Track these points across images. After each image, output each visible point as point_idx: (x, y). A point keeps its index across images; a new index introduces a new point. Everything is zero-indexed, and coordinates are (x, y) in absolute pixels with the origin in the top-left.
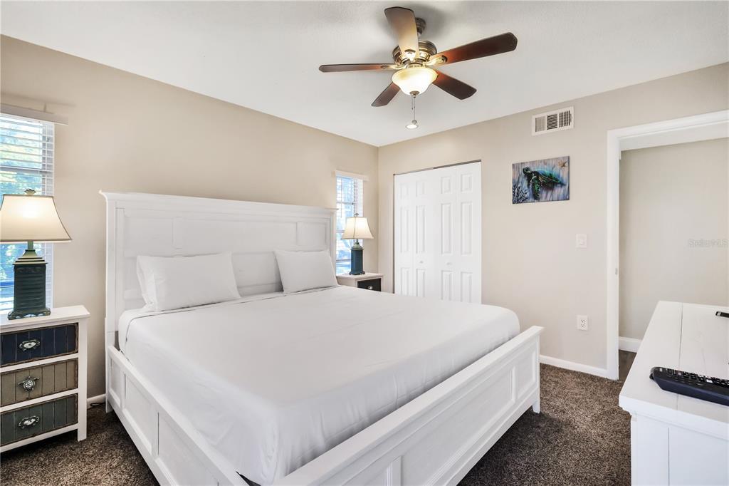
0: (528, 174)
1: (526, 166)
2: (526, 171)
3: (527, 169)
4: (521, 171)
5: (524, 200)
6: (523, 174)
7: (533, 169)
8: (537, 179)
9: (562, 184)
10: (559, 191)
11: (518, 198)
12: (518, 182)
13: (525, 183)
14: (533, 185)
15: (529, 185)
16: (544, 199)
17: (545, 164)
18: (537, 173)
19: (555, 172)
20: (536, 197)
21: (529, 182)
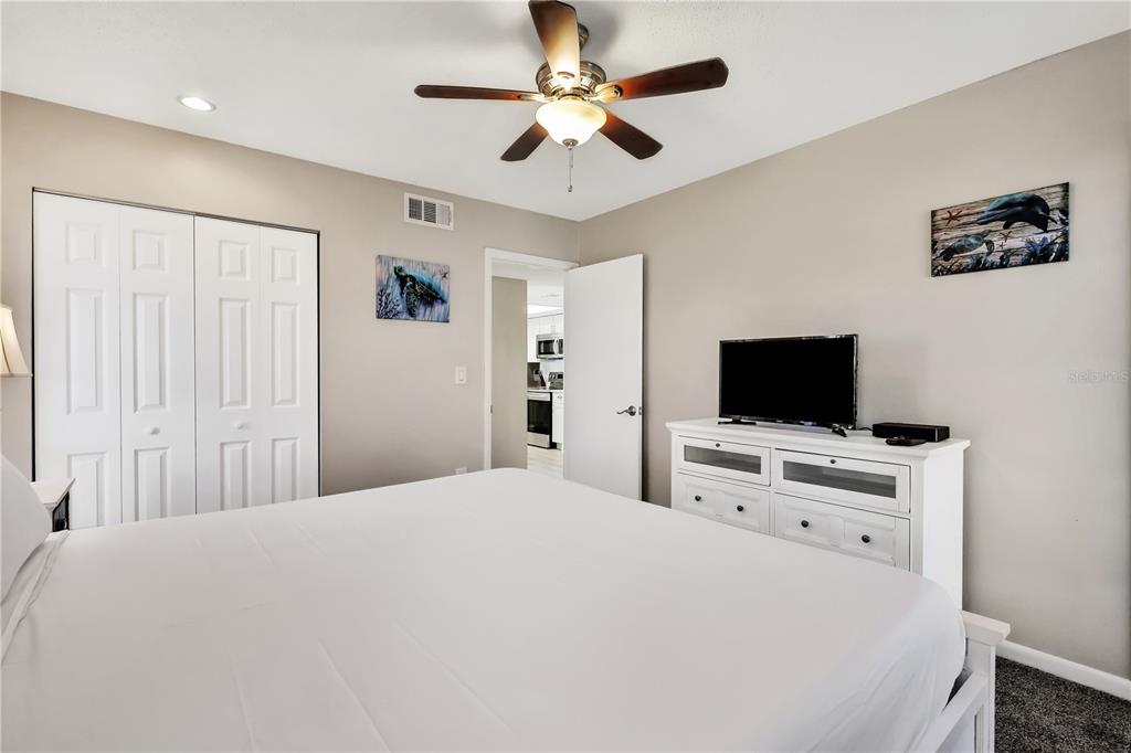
0: (402, 278)
1: (400, 264)
2: (398, 271)
3: (401, 269)
4: (392, 269)
5: (396, 315)
6: (394, 276)
7: (408, 271)
8: (413, 287)
9: (443, 301)
10: (438, 308)
11: (385, 312)
12: (387, 286)
13: (397, 290)
14: (408, 294)
15: (402, 293)
16: (420, 317)
17: (424, 268)
18: (413, 278)
19: (437, 281)
20: (412, 313)
21: (402, 289)
